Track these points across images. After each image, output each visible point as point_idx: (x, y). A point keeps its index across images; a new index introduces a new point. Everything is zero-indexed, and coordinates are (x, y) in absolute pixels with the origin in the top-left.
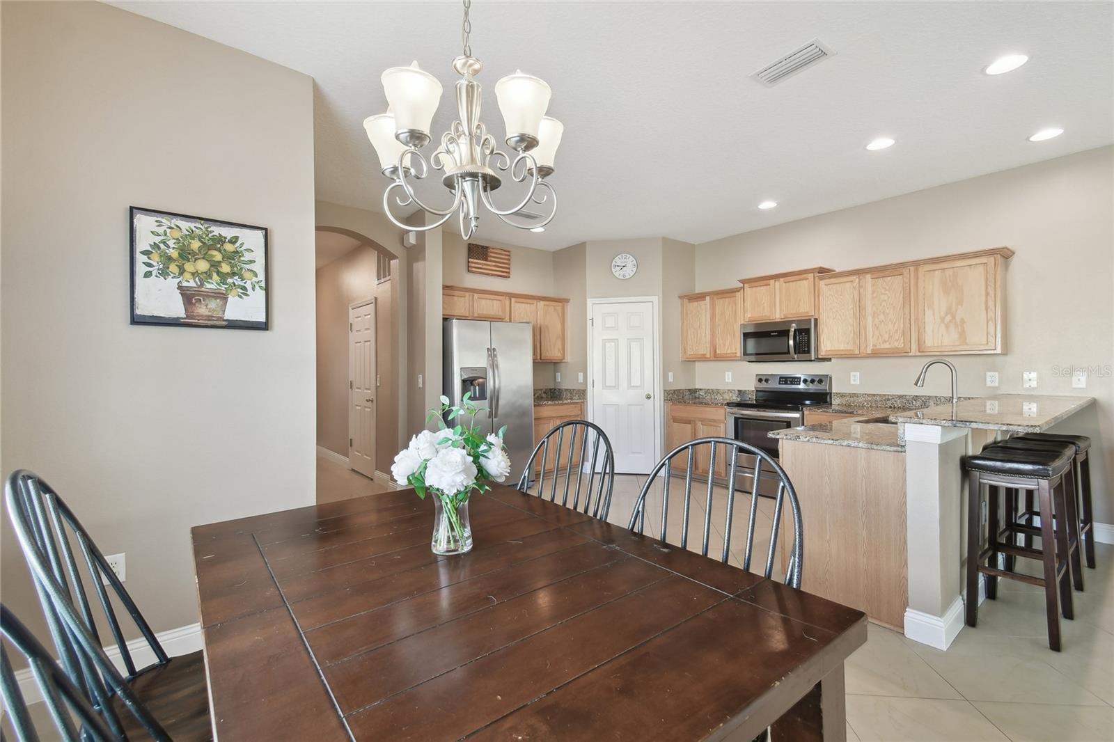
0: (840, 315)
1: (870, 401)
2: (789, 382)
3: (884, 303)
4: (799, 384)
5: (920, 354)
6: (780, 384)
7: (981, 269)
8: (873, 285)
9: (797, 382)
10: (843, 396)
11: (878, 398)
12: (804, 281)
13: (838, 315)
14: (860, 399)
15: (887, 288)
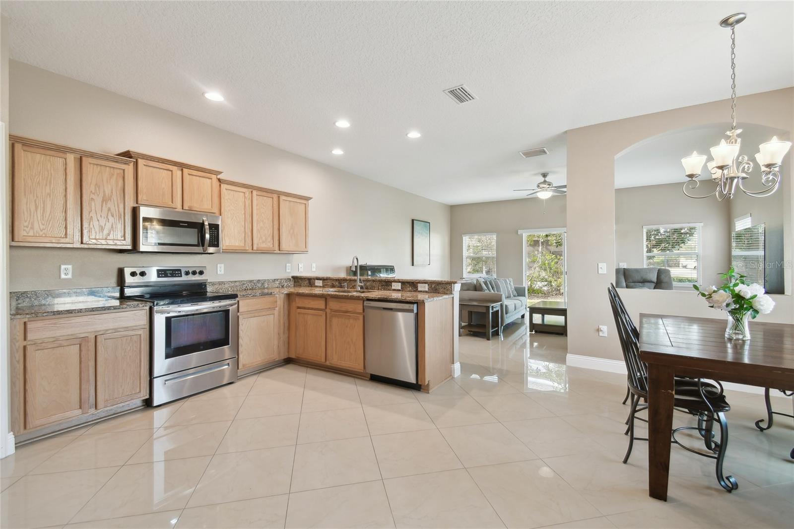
0: (236, 217)
1: (232, 287)
2: (169, 275)
3: (263, 215)
4: (181, 276)
5: (279, 252)
6: (159, 276)
7: (303, 206)
8: (257, 200)
9: (178, 274)
10: (213, 284)
11: (238, 284)
12: (208, 179)
13: (234, 217)
14: (227, 286)
15: (265, 204)
